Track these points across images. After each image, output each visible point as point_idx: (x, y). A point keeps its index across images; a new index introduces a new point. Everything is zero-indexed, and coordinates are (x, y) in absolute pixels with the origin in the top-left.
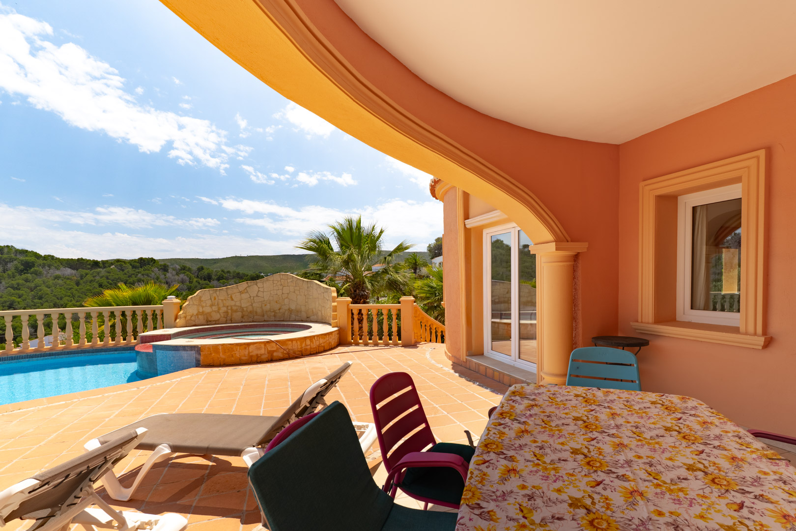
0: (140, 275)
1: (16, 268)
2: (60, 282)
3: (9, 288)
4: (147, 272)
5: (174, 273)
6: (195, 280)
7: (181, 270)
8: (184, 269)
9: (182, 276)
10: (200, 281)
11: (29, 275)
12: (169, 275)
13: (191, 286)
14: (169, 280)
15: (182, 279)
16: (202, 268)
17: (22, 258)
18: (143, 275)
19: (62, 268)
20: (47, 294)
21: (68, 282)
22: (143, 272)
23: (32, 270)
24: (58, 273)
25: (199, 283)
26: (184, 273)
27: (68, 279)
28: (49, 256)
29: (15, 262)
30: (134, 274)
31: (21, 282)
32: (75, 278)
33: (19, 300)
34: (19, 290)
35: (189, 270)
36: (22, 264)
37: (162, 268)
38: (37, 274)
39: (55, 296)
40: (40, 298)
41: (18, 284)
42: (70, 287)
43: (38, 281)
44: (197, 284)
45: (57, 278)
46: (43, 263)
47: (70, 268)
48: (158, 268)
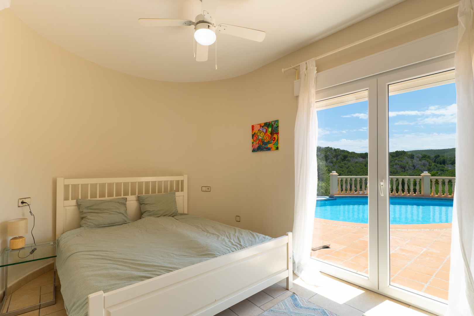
0: (396, 161)
1: (341, 159)
2: (358, 165)
3: (339, 167)
4: (401, 159)
5: (418, 159)
6: (433, 164)
7: (423, 157)
8: (425, 157)
9: (423, 161)
10: (438, 165)
11: (346, 161)
12: (415, 161)
13: (430, 168)
14: (415, 164)
15: (424, 163)
16: (439, 156)
17: (343, 154)
18: (398, 161)
19: (358, 158)
20: (353, 170)
21: (361, 164)
22: (398, 159)
23: (347, 159)
24: (357, 160)
25: (437, 166)
26: (425, 159)
27: (361, 163)
28: (353, 152)
29: (341, 156)
30: (393, 161)
31: (343, 164)
32: (364, 163)
33: (343, 173)
34: (342, 168)
35: (429, 157)
36: (343, 157)
37: (410, 157)
38: (348, 161)
39: (356, 171)
40: (350, 172)
41: (342, 166)
42: (362, 167)
43: (349, 164)
44: (435, 167)
45: (356, 163)
46: (351, 156)
47: (361, 158)
48: (407, 157)
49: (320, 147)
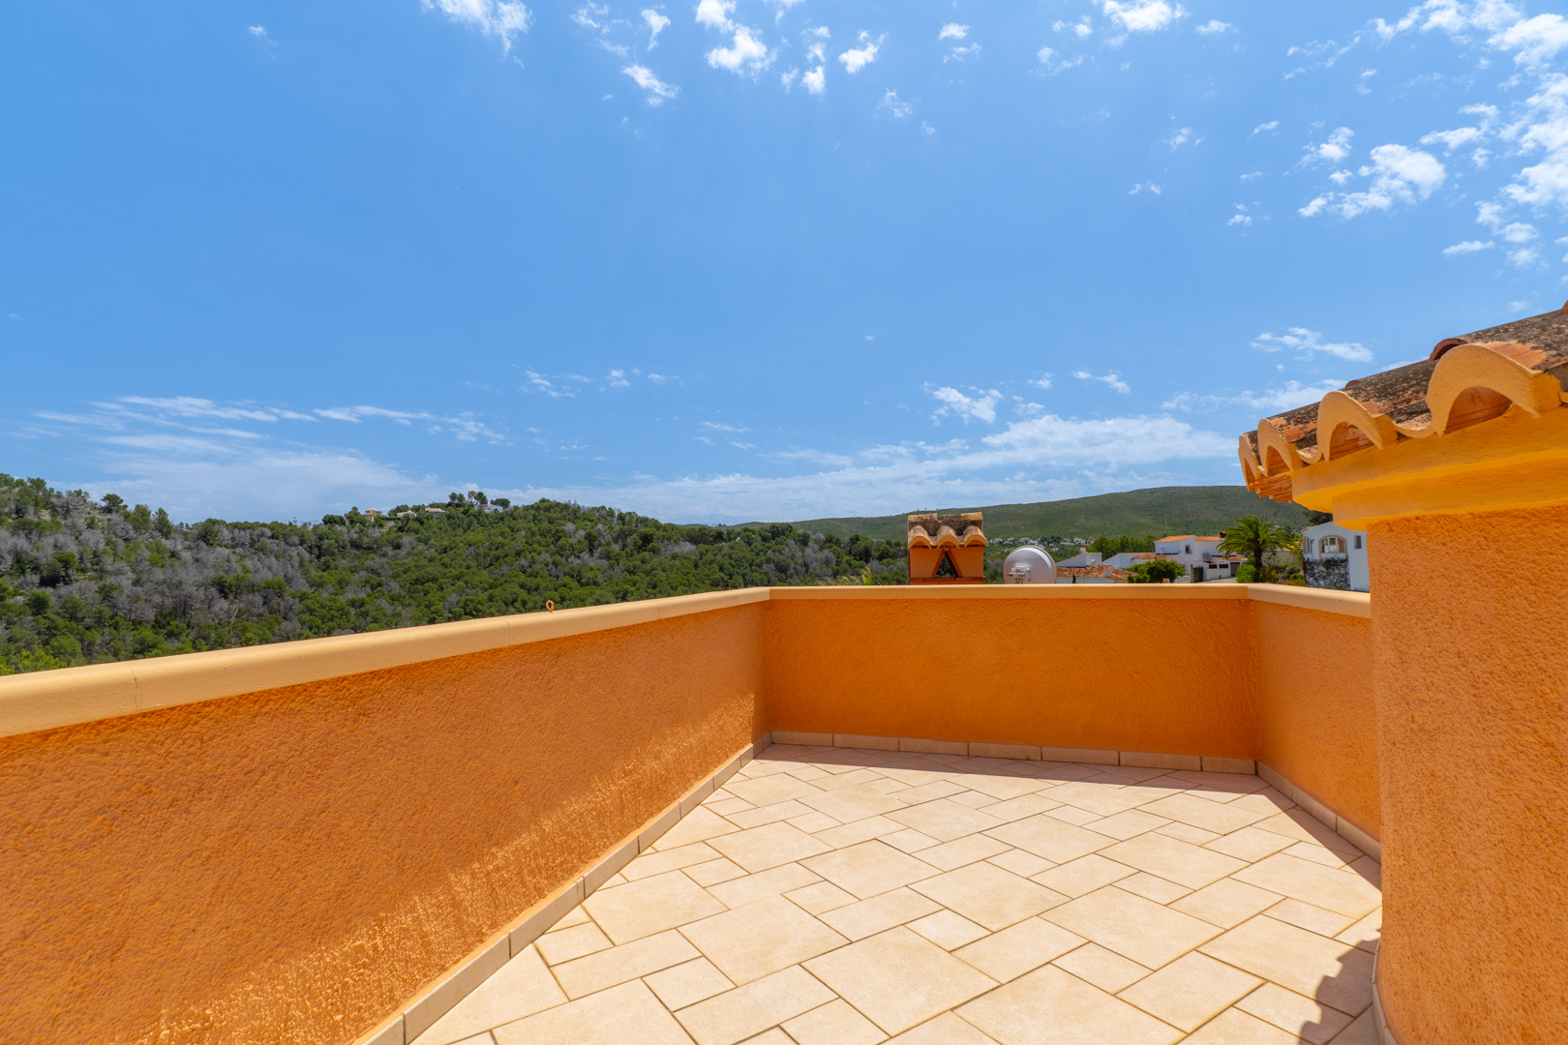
0: (770, 551)
1: (635, 544)
2: (677, 563)
3: (626, 573)
4: (780, 546)
5: (816, 547)
6: (846, 558)
7: (826, 542)
8: (830, 541)
9: (826, 552)
10: (853, 562)
11: (646, 553)
12: (808, 551)
13: (838, 570)
14: (808, 561)
15: (827, 557)
16: (857, 539)
17: (643, 529)
18: (774, 551)
19: (682, 543)
20: (662, 581)
21: (686, 562)
22: (773, 548)
23: (650, 546)
24: (677, 550)
25: (850, 565)
26: (830, 547)
27: (686, 558)
28: (670, 524)
29: (635, 535)
30: (762, 551)
31: (638, 563)
32: (694, 557)
33: (633, 589)
34: (634, 574)
35: (838, 542)
36: (641, 538)
37: (799, 540)
38: (655, 551)
39: (669, 583)
40: (654, 587)
41: (634, 567)
42: (687, 570)
43: (655, 561)
44: (847, 566)
45: (674, 557)
46: (663, 536)
47: (690, 541)
48: (794, 540)
49: (579, 507)
